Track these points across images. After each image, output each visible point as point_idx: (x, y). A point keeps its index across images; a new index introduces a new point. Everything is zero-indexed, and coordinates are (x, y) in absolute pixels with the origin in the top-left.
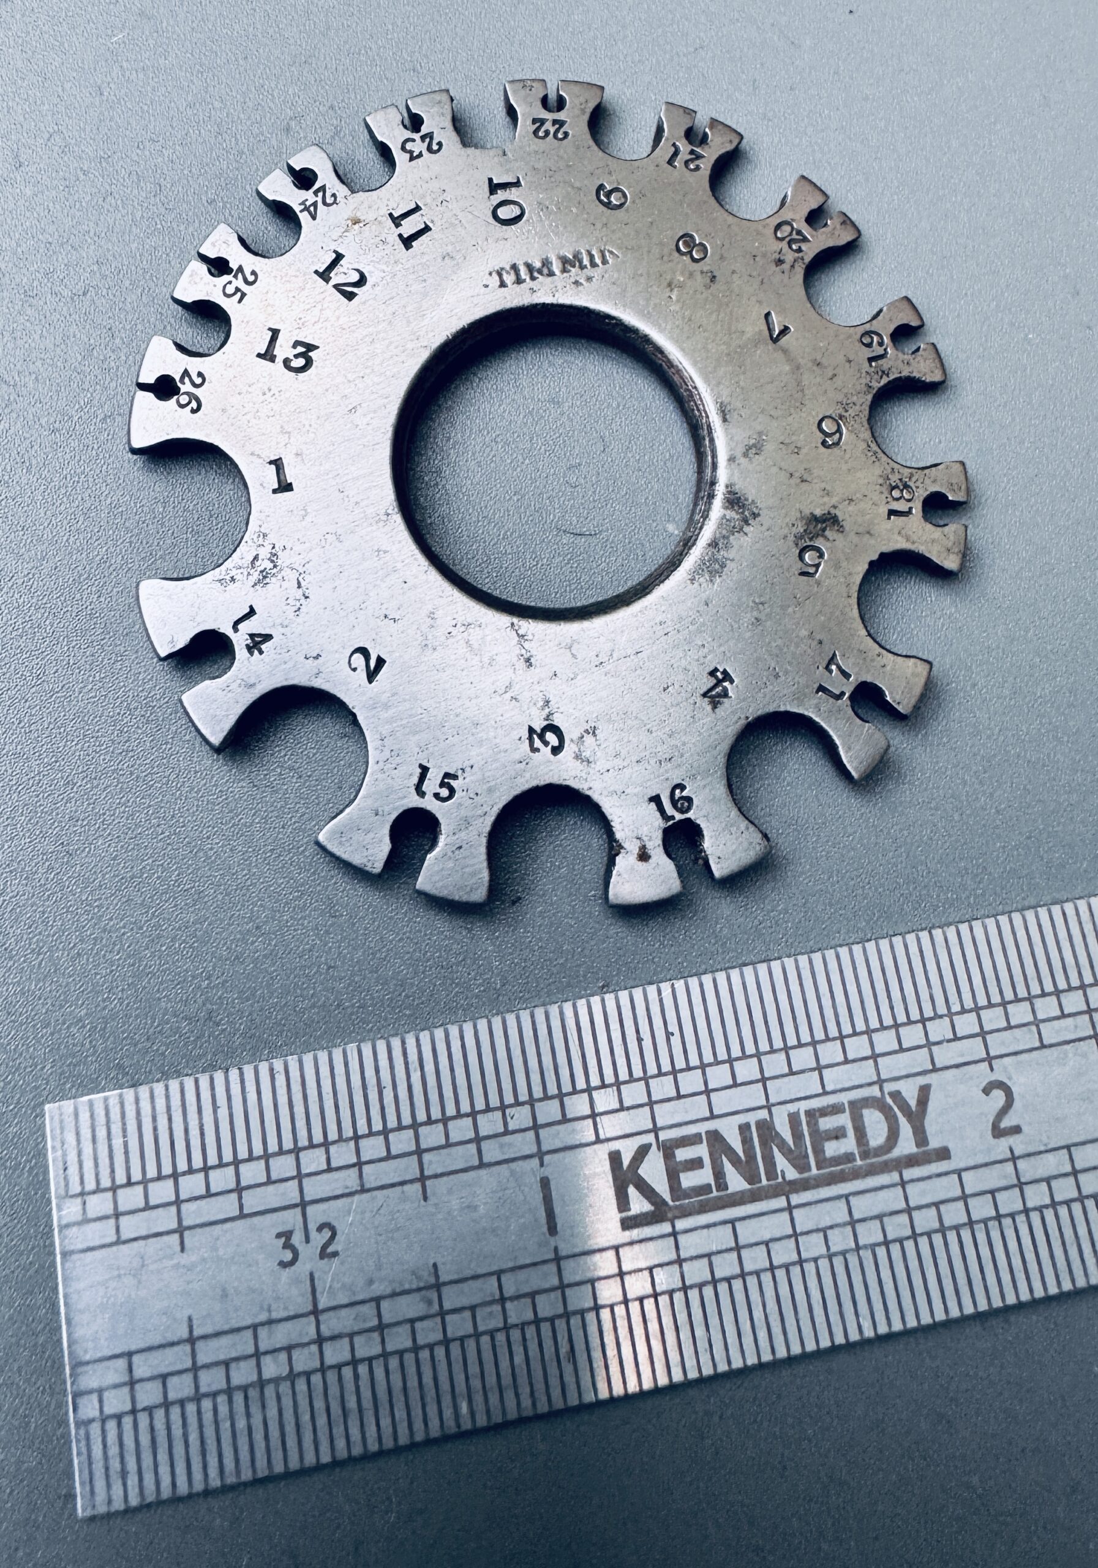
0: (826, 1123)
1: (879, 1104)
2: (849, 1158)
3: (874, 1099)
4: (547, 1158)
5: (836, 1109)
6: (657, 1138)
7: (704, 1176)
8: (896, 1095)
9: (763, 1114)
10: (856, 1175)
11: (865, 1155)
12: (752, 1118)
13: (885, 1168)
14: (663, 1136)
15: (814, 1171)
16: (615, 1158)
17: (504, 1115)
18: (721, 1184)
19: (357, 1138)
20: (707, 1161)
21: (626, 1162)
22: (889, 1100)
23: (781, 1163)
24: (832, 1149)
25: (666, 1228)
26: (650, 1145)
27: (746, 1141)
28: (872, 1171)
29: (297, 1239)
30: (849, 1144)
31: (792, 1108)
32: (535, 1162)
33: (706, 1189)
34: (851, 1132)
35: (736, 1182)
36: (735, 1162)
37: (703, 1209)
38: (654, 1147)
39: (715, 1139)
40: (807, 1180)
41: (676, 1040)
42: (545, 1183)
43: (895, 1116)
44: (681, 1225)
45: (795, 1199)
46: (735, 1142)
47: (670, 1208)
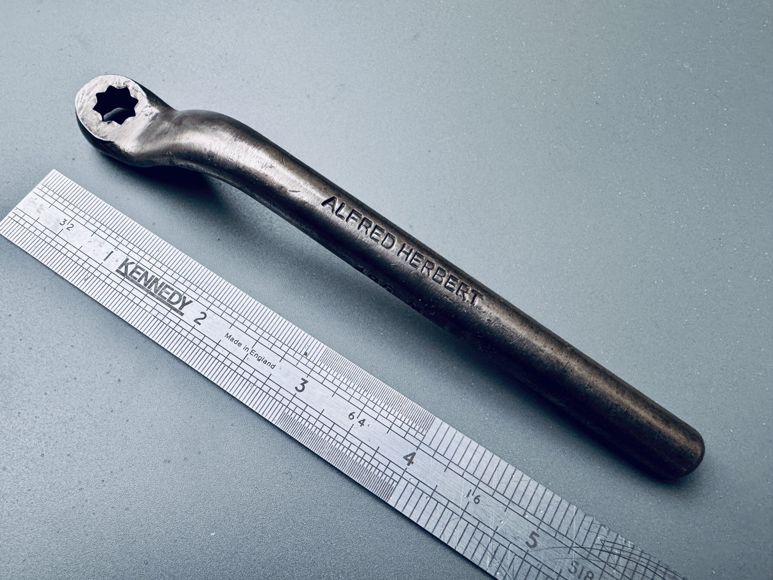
0: (168, 289)
1: (180, 296)
2: (165, 298)
3: (180, 294)
4: (116, 249)
5: (172, 289)
7: (138, 277)
8: (185, 298)
9: (159, 278)
10: (163, 302)
11: (168, 300)
12: (156, 276)
13: (169, 306)
14: (139, 264)
15: (157, 294)
16: (127, 260)
17: (118, 236)
18: (139, 281)
20: (141, 275)
21: (127, 262)
22: (183, 297)
23: (153, 287)
24: (164, 294)
25: (123, 277)
26: (134, 263)
27: (151, 279)
28: (166, 304)
29: (66, 223)
30: (167, 296)
31: (165, 281)
32: (114, 247)
33: (136, 279)
34: (170, 295)
35: (142, 283)
36: (146, 280)
37: (132, 281)
39: (147, 273)
40: (154, 294)
41: (158, 253)
42: (112, 252)
43: (180, 301)
44: (126, 279)
45: (149, 295)
46: (149, 277)
47: (127, 276)
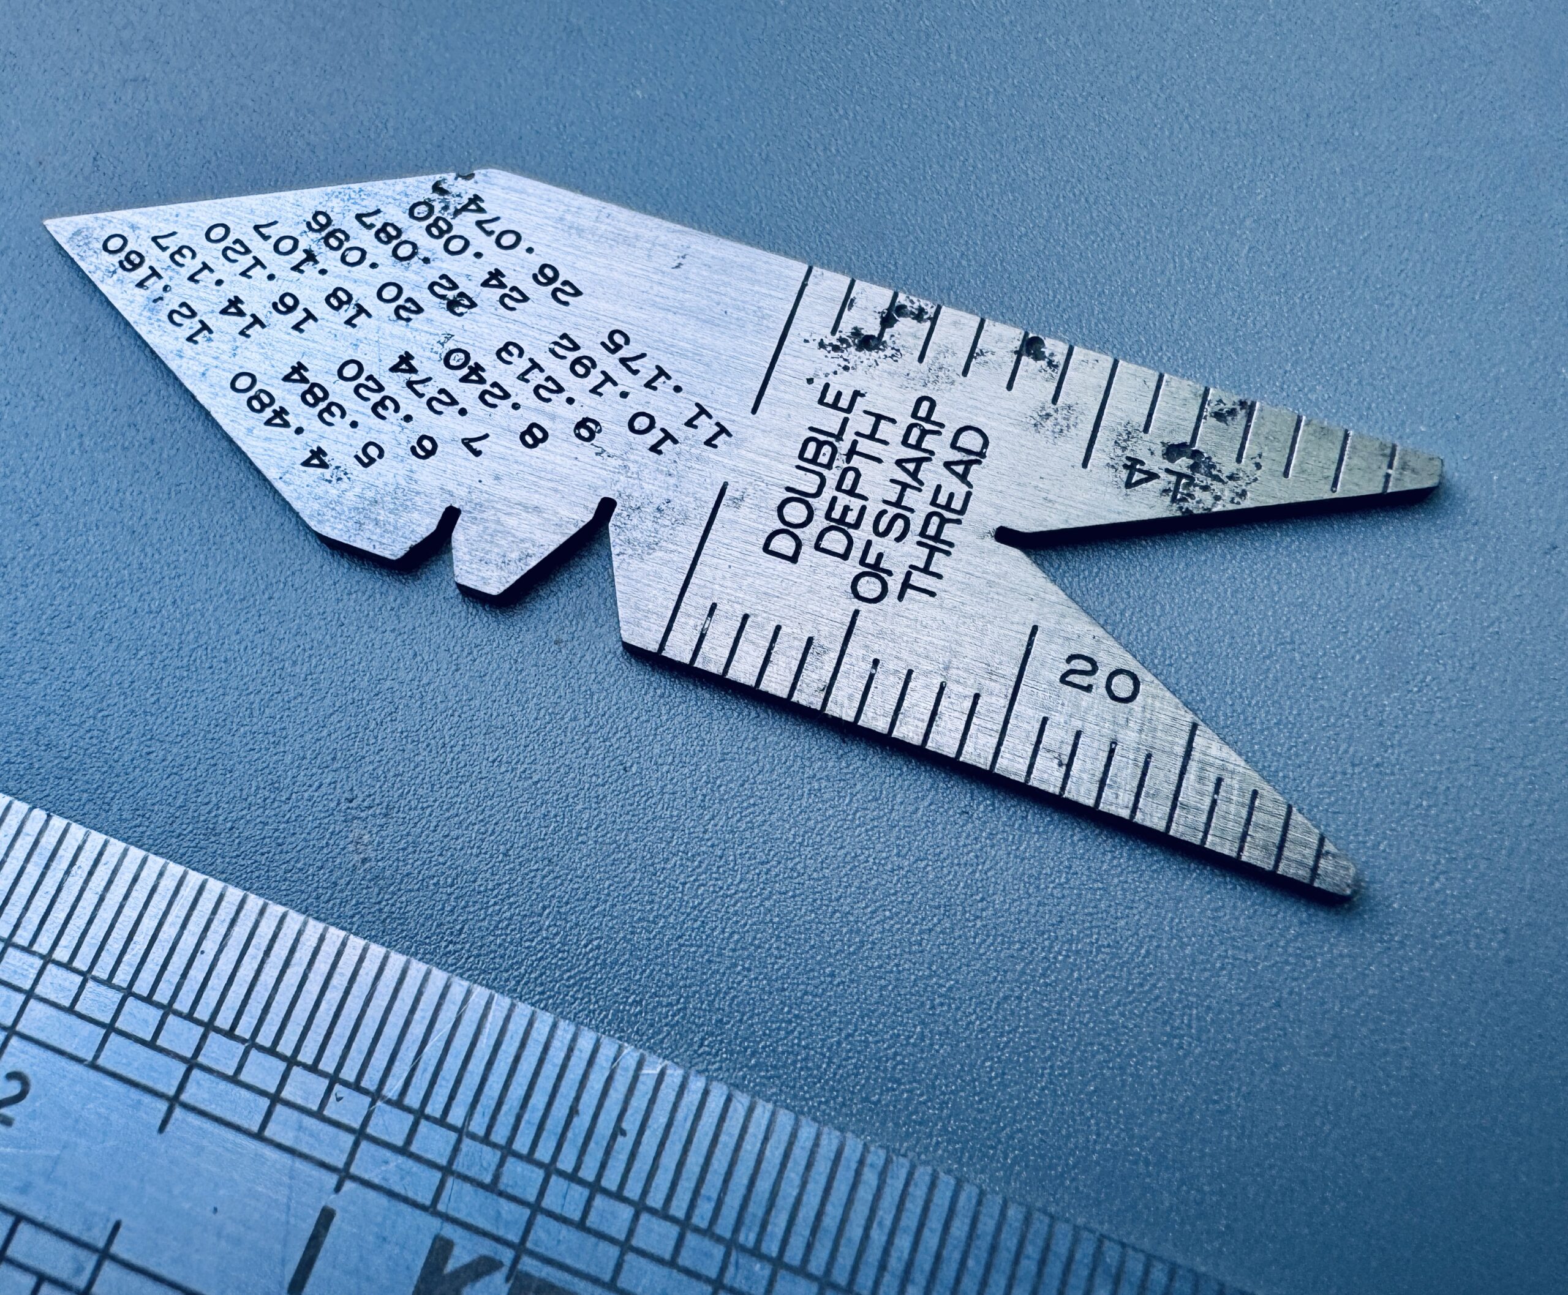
4: (349, 1185)
6: (516, 1261)
14: (528, 1264)
16: (441, 1248)
17: (330, 1089)
19: (128, 992)
26: (500, 1266)
32: (332, 1179)
38: (505, 1270)
42: (326, 1217)
